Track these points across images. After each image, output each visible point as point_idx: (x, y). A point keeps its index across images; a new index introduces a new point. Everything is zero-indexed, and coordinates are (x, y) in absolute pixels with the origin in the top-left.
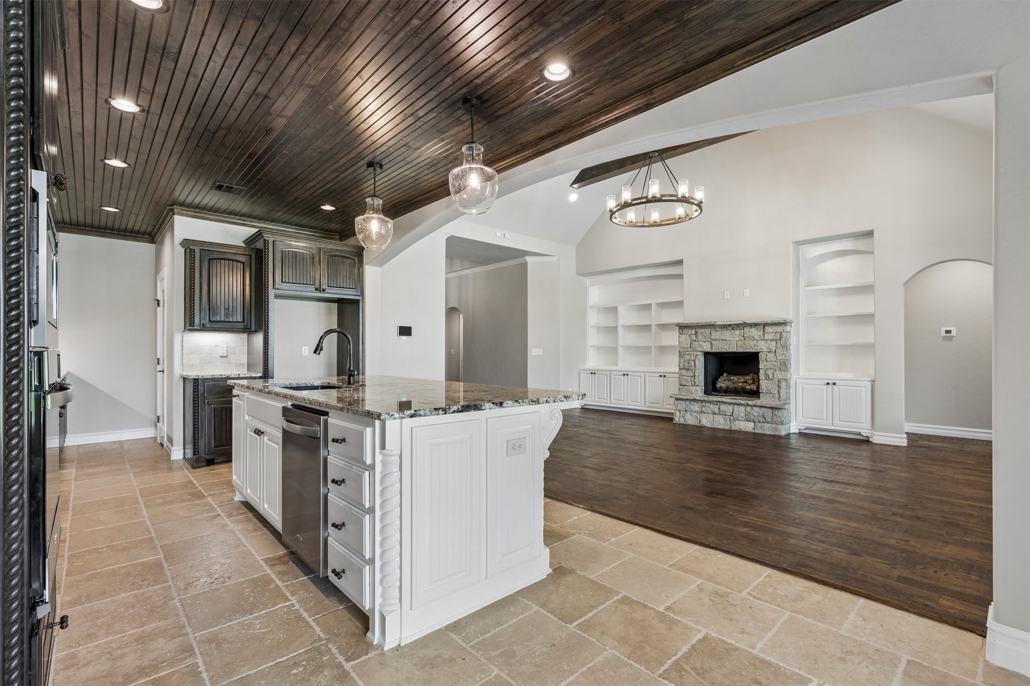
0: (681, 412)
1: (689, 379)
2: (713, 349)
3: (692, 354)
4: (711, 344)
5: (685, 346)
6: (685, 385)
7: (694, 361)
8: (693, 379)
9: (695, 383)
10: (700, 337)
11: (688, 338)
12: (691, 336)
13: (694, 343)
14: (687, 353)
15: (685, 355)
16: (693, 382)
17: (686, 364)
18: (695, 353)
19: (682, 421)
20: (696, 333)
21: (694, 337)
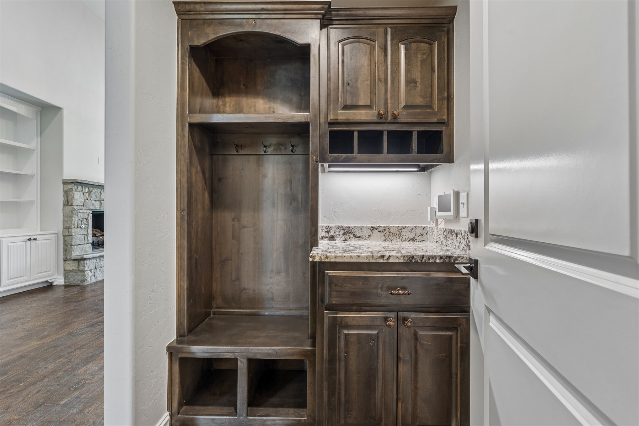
0: (93, 270)
1: (83, 237)
2: (101, 208)
3: (86, 212)
4: (101, 203)
5: (80, 204)
6: (79, 245)
7: (87, 219)
8: (86, 237)
9: (88, 240)
10: (93, 196)
11: (82, 196)
12: (85, 194)
13: (87, 201)
14: (80, 211)
15: (79, 214)
16: (86, 240)
17: (80, 222)
18: (88, 211)
19: (94, 280)
20: (90, 192)
21: (87, 195)
